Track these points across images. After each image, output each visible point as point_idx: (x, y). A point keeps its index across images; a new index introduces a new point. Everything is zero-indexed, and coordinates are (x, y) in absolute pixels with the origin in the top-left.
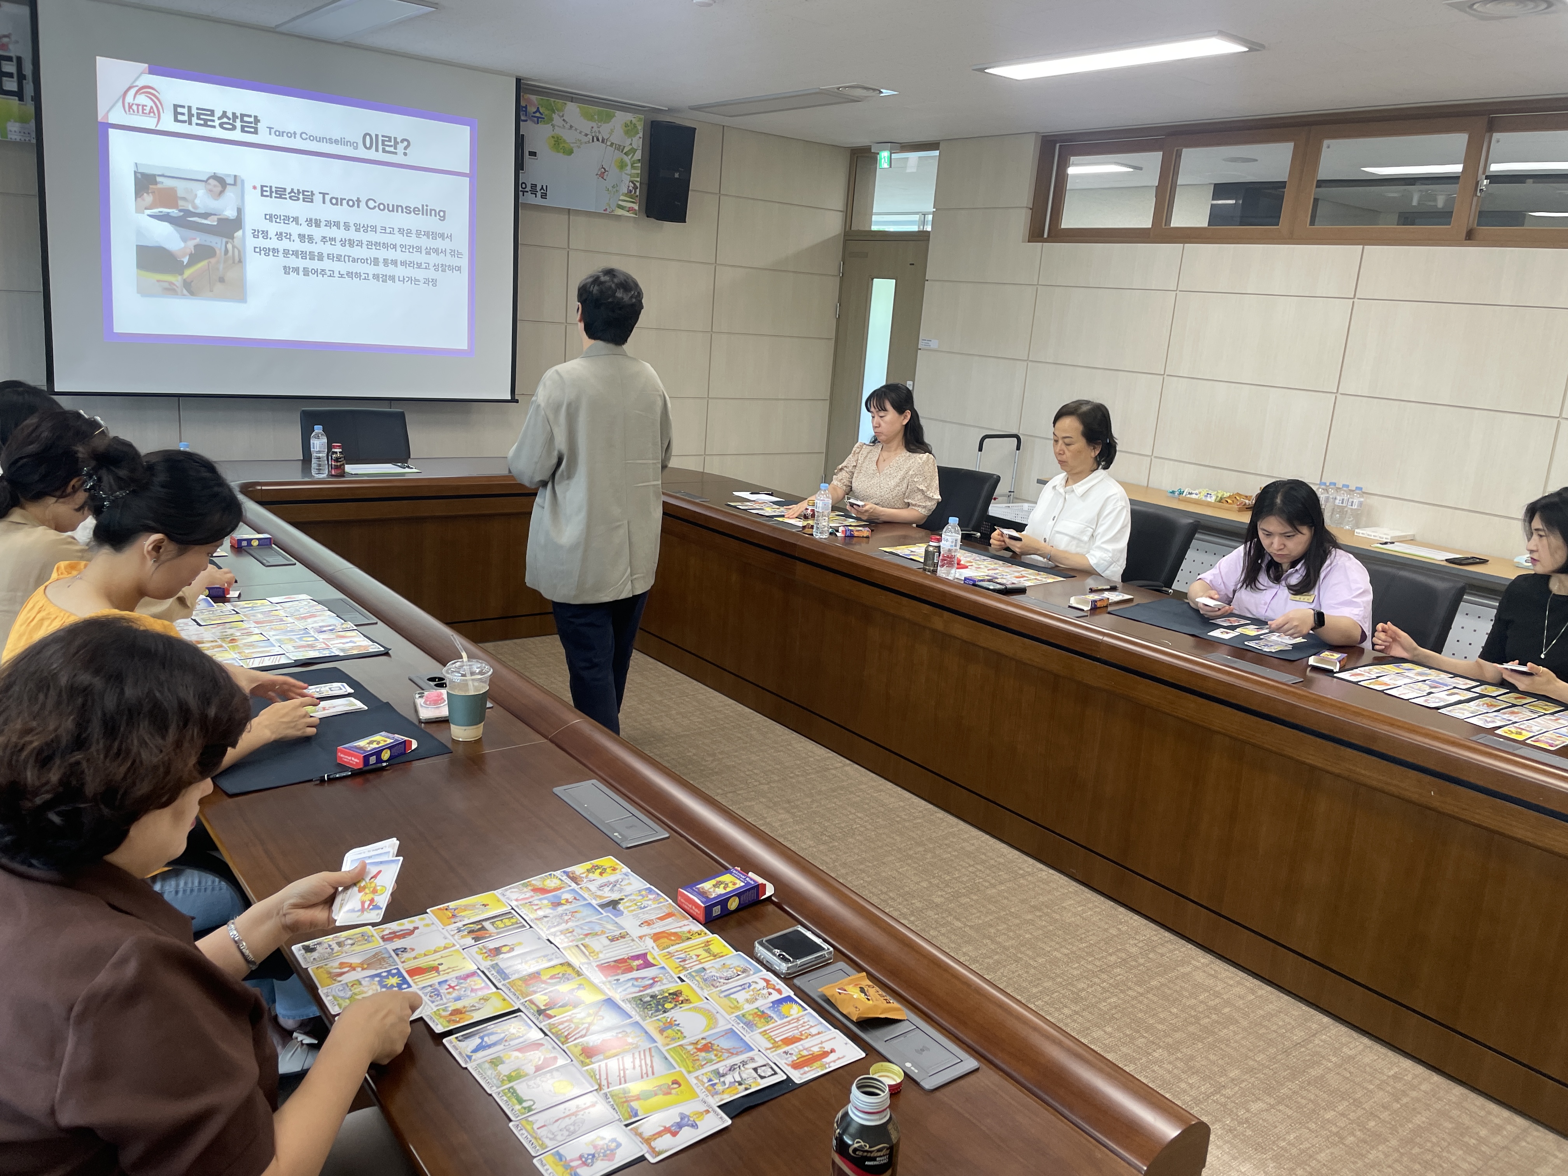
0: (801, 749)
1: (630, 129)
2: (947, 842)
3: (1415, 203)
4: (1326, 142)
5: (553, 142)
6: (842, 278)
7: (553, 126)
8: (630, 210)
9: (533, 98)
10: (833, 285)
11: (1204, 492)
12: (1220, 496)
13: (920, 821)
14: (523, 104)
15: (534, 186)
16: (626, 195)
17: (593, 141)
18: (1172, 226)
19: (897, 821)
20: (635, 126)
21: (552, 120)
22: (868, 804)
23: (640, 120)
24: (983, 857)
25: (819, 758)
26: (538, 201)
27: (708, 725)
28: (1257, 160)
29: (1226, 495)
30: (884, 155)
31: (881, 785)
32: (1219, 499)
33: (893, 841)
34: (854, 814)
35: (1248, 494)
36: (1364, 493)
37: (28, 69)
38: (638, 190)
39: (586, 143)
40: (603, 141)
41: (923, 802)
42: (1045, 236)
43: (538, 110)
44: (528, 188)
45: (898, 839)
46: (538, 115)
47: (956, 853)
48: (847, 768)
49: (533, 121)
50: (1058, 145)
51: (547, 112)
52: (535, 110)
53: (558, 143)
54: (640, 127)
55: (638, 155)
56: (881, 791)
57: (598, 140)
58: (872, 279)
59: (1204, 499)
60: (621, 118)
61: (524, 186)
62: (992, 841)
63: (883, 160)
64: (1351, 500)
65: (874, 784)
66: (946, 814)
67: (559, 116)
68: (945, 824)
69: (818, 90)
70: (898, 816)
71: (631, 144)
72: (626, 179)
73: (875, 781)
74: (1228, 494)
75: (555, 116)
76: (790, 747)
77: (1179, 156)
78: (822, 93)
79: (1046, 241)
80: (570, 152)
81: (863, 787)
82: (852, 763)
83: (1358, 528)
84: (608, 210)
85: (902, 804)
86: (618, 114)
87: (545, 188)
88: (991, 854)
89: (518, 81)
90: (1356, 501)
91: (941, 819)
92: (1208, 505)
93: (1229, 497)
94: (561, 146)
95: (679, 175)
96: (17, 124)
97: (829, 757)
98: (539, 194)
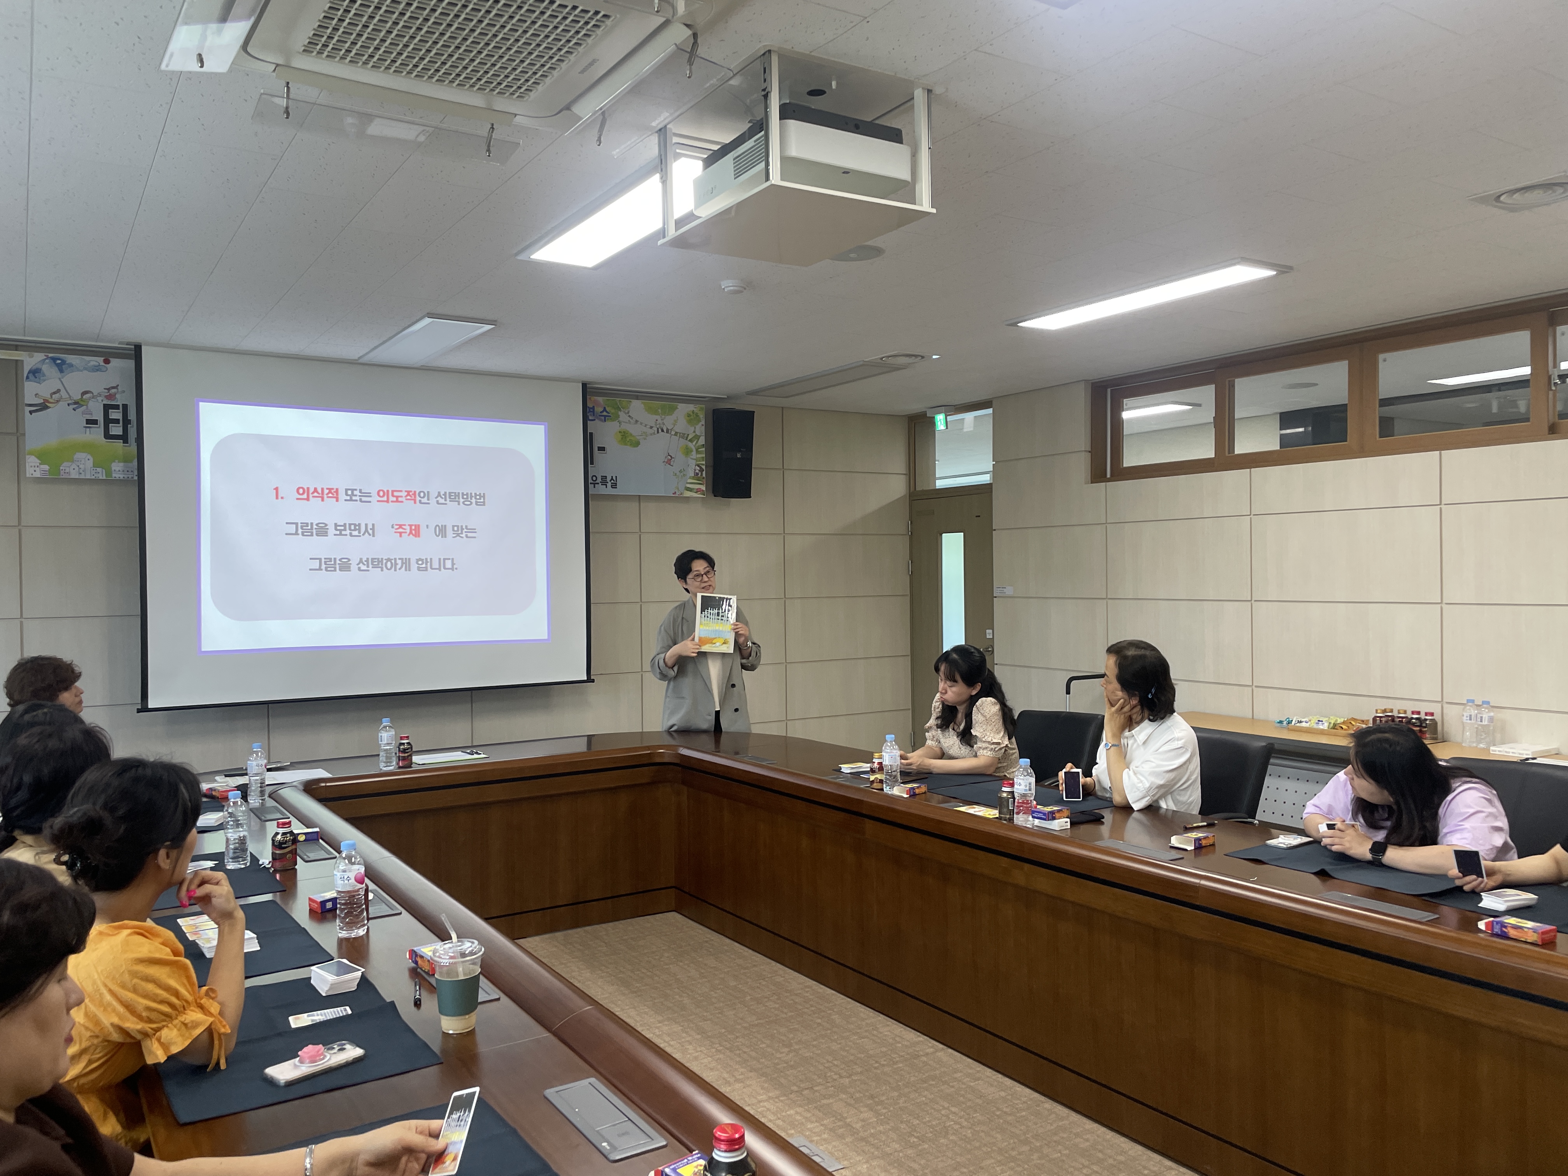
0: (889, 1033)
1: (692, 418)
2: (1055, 1138)
3: (1495, 410)
4: (1381, 357)
5: (620, 437)
6: (911, 537)
7: (620, 423)
8: (698, 491)
9: (600, 399)
10: (902, 546)
11: (1314, 720)
12: (1333, 722)
13: (1024, 1113)
14: (590, 405)
15: (604, 478)
16: (693, 478)
17: (658, 432)
18: (1236, 452)
19: (997, 1116)
20: (697, 415)
21: (618, 416)
22: (963, 1096)
23: (701, 409)
24: (1100, 1155)
25: (908, 1043)
26: (609, 490)
27: (785, 1011)
28: (1317, 384)
29: (1340, 721)
30: (940, 419)
31: (978, 1072)
32: (1332, 725)
33: (994, 1140)
34: (948, 1108)
35: (1364, 718)
36: (1493, 707)
37: (132, 416)
38: (704, 473)
39: (651, 435)
40: (667, 432)
41: (1028, 1091)
42: (1108, 476)
43: (605, 410)
44: (599, 480)
45: (999, 1136)
46: (605, 413)
47: (1067, 1152)
48: (939, 1054)
49: (601, 420)
50: (1109, 390)
51: (613, 411)
52: (601, 410)
53: (624, 437)
54: (702, 416)
55: (702, 441)
56: (978, 1079)
57: (663, 431)
58: (941, 535)
59: (1315, 726)
60: (683, 409)
61: (594, 478)
62: (1110, 1135)
63: (939, 423)
64: (1479, 716)
65: (970, 1071)
66: (1055, 1104)
67: (626, 413)
68: (1053, 1116)
69: (861, 363)
70: (998, 1109)
71: (694, 432)
72: (693, 463)
73: (971, 1068)
74: (1342, 720)
75: (621, 414)
76: (875, 1032)
77: (1232, 386)
78: (865, 365)
79: (1109, 480)
80: (637, 444)
81: (958, 1075)
82: (945, 1047)
83: (1494, 745)
84: (677, 493)
85: (1003, 1094)
86: (681, 406)
87: (614, 478)
88: (1110, 1151)
89: (584, 385)
90: (1485, 716)
91: (1048, 1110)
92: (1322, 732)
93: (1344, 723)
94: (628, 439)
95: (742, 455)
96: (122, 464)
97: (918, 1043)
98: (609, 485)
